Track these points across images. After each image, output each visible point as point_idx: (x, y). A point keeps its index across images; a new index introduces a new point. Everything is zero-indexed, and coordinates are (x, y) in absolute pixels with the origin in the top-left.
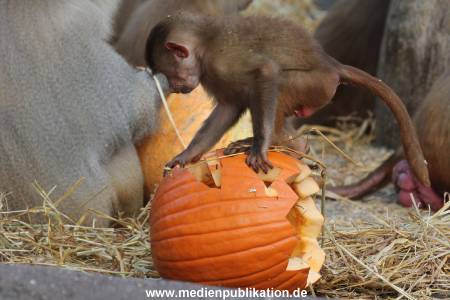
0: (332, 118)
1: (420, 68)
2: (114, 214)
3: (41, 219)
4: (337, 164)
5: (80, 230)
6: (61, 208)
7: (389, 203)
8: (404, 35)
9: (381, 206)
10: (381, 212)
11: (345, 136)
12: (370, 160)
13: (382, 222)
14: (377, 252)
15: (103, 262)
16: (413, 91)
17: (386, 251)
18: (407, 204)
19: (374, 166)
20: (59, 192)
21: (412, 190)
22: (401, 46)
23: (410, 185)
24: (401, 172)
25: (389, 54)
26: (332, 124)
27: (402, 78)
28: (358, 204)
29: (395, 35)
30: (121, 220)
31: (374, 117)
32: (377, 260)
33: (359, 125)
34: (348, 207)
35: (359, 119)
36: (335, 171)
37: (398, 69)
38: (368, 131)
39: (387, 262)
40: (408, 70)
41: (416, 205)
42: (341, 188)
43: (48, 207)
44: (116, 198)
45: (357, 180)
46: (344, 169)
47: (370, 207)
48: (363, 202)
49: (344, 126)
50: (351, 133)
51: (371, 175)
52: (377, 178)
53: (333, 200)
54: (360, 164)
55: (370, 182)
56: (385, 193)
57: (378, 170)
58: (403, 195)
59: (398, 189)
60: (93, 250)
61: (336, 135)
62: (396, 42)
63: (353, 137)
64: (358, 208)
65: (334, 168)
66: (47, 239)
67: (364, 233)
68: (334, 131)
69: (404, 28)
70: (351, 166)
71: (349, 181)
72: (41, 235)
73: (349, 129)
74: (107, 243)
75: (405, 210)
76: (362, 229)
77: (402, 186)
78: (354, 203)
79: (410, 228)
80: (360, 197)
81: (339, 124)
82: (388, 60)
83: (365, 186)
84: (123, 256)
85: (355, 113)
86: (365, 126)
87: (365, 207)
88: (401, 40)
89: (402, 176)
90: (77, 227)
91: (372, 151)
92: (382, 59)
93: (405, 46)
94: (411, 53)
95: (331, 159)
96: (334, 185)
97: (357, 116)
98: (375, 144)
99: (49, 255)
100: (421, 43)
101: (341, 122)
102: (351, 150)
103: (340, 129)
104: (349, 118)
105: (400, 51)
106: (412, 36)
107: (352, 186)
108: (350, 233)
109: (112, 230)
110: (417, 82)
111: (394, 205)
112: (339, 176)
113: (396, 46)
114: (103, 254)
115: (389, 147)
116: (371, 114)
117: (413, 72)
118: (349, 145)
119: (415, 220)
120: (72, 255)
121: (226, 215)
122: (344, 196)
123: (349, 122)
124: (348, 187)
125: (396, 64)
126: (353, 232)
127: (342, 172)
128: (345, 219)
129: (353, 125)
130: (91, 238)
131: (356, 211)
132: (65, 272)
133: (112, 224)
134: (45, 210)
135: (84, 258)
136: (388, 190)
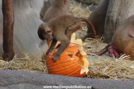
0: (94, 36)
1: (114, 25)
2: (42, 59)
3: (25, 60)
4: (95, 47)
5: (35, 63)
6: (30, 58)
7: (107, 56)
8: (111, 17)
9: (106, 57)
10: (106, 58)
11: (97, 40)
12: (103, 46)
13: (106, 60)
14: (105, 68)
15: (40, 70)
16: (113, 30)
17: (107, 67)
18: (112, 56)
19: (104, 47)
20: (30, 54)
21: (113, 53)
22: (110, 19)
23: (112, 52)
24: (110, 49)
25: (107, 21)
26: (94, 38)
27: (110, 27)
28: (100, 56)
29: (109, 17)
30: (44, 61)
31: (104, 36)
32: (105, 70)
33: (100, 38)
34: (98, 57)
35: (100, 37)
36: (94, 49)
37: (109, 25)
38: (102, 39)
39: (107, 70)
40: (112, 25)
41: (114, 57)
42: (96, 53)
43: (27, 57)
44: (43, 55)
45: (100, 51)
46: (97, 48)
47: (103, 57)
48: (101, 56)
49: (97, 38)
50: (98, 40)
51: (103, 50)
52: (105, 50)
53: (94, 55)
54: (101, 47)
55: (103, 51)
56: (106, 54)
57: (105, 48)
58: (111, 54)
59: (110, 53)
60: (38, 67)
61: (95, 40)
62: (109, 18)
63: (99, 41)
64: (100, 57)
65: (94, 48)
66: (27, 65)
67: (101, 63)
68: (94, 39)
69: (111, 15)
70: (98, 47)
71: (98, 51)
72: (25, 64)
73: (98, 39)
74: (41, 66)
75: (111, 58)
76: (101, 62)
77: (110, 52)
78: (99, 56)
79: (113, 62)
80: (101, 55)
81: (95, 38)
82: (107, 23)
83: (102, 52)
84: (45, 69)
85: (99, 35)
86: (101, 38)
87: (101, 57)
88: (110, 18)
89: (110, 50)
90: (34, 62)
91: (103, 44)
92: (106, 22)
93: (111, 19)
94: (112, 21)
95: (94, 46)
96: (94, 52)
97: (100, 36)
98: (104, 42)
99: (27, 69)
100: (115, 19)
101: (96, 37)
102: (98, 44)
103: (96, 39)
104: (98, 36)
105: (110, 20)
106: (113, 17)
107: (99, 52)
108: (98, 63)
109: (42, 63)
110: (114, 28)
111: (108, 57)
112: (96, 50)
113: (109, 19)
114: (40, 68)
115: (107, 43)
116: (103, 35)
117: (113, 25)
118: (98, 43)
119: (114, 60)
120: (33, 69)
121: (63, 67)
122: (97, 54)
123: (98, 37)
124: (97, 52)
125: (109, 24)
126: (99, 63)
127: (96, 49)
128: (97, 60)
129: (99, 38)
130: (37, 65)
131: (100, 58)
132: (31, 73)
133: (42, 61)
134: (26, 58)
135: (35, 69)
136: (107, 53)
